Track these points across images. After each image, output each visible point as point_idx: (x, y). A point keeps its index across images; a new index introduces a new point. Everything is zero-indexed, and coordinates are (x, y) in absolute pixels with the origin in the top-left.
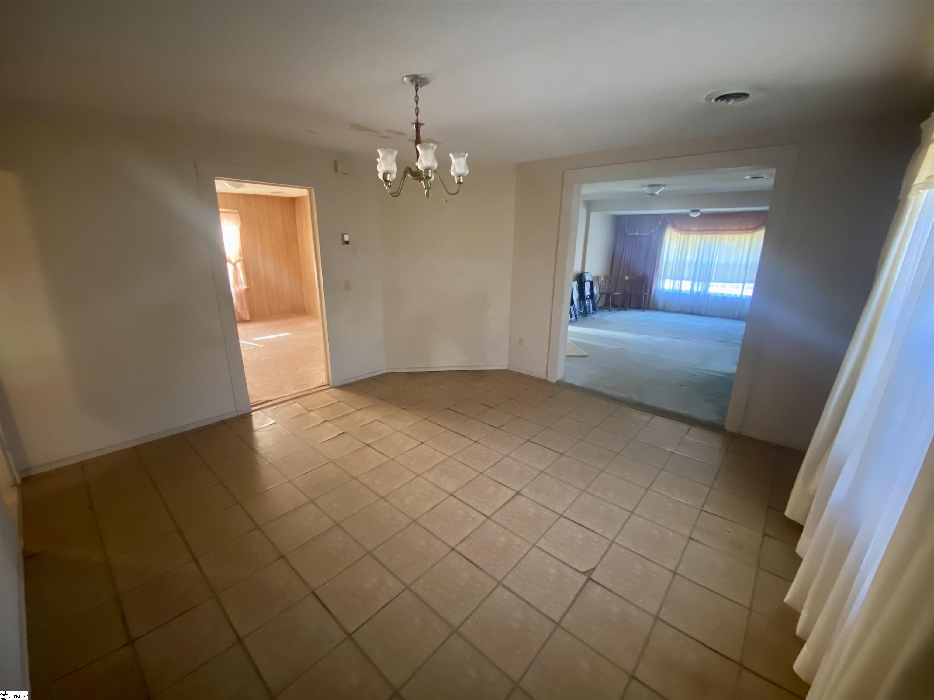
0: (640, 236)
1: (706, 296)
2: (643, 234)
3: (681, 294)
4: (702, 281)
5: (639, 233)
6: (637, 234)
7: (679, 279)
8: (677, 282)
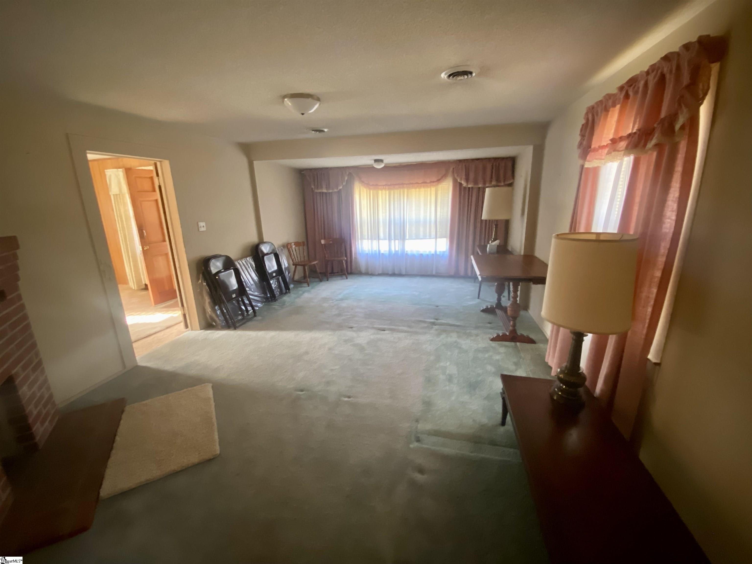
0: (329, 193)
1: (404, 256)
2: (331, 191)
3: (381, 254)
4: (398, 240)
5: (327, 189)
6: (325, 191)
7: (376, 239)
8: (375, 242)
